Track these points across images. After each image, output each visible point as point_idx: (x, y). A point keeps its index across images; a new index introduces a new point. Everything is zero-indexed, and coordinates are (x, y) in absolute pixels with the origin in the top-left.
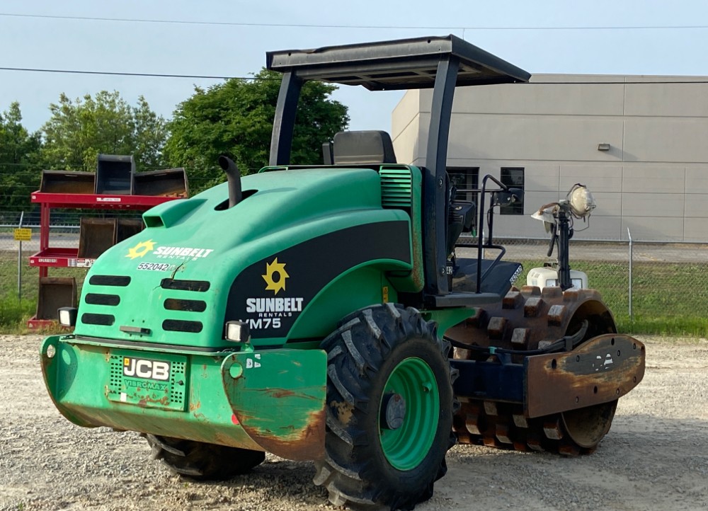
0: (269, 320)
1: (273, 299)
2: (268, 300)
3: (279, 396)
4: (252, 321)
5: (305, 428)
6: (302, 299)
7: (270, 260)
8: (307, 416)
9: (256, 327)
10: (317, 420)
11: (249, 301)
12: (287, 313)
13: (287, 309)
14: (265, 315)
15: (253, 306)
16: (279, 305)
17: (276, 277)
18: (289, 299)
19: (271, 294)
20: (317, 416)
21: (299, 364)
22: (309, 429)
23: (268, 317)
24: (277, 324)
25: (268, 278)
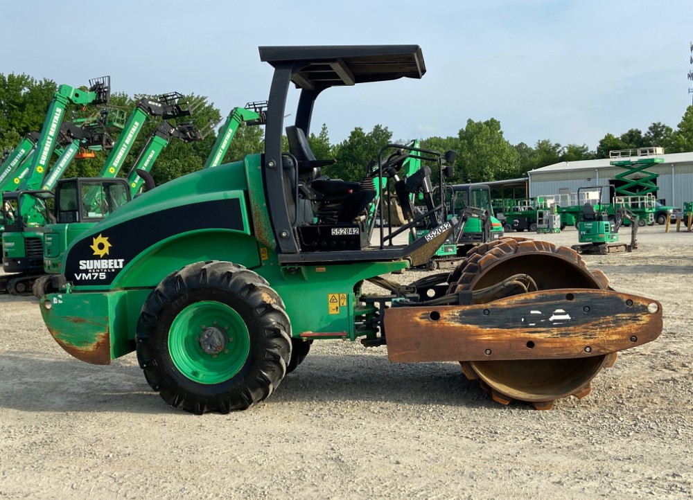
0: (97, 274)
1: (99, 261)
2: (95, 261)
3: (76, 321)
4: (84, 275)
5: (95, 343)
6: (123, 260)
7: (96, 236)
8: (96, 336)
9: (87, 278)
10: (103, 339)
11: (81, 262)
12: (111, 269)
13: (111, 267)
14: (94, 271)
15: (84, 265)
16: (105, 264)
17: (101, 246)
18: (112, 260)
19: (98, 258)
20: (103, 337)
21: (88, 302)
22: (98, 345)
23: (96, 272)
24: (103, 276)
25: (95, 247)
